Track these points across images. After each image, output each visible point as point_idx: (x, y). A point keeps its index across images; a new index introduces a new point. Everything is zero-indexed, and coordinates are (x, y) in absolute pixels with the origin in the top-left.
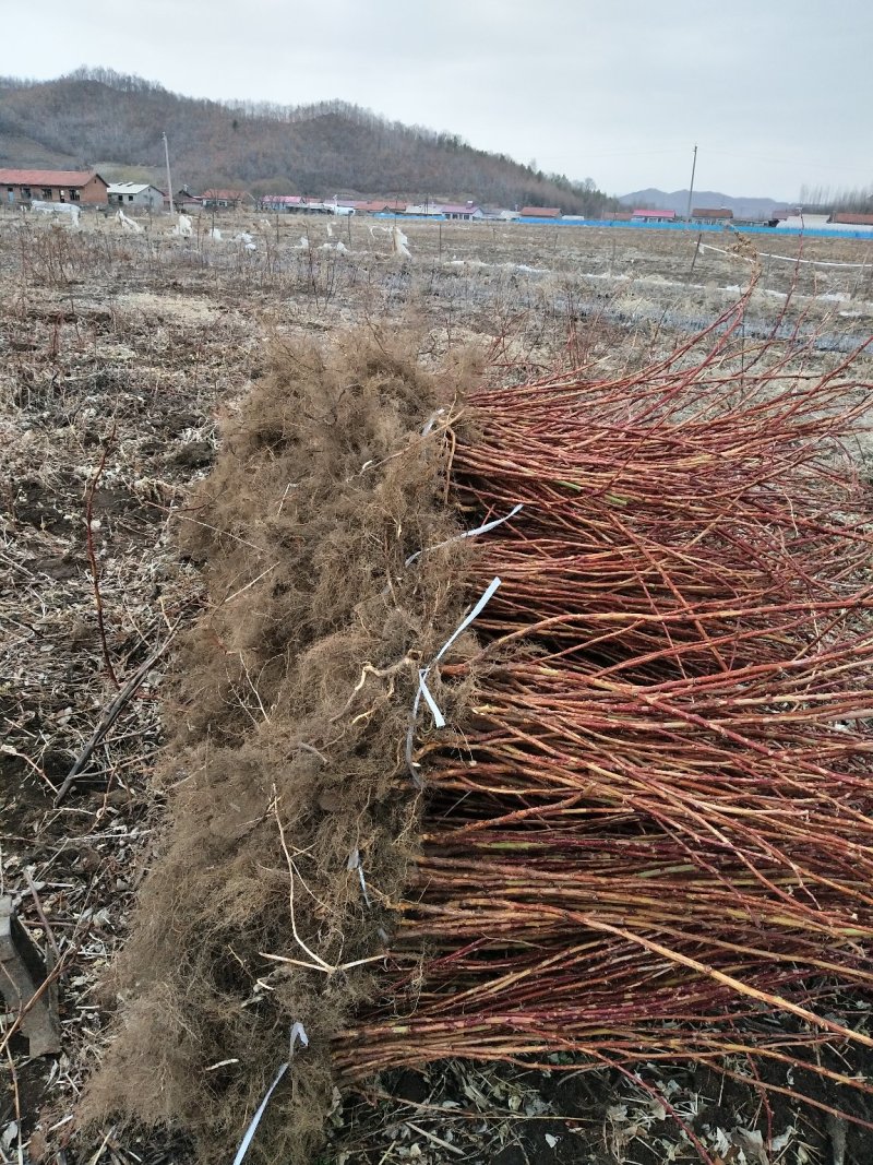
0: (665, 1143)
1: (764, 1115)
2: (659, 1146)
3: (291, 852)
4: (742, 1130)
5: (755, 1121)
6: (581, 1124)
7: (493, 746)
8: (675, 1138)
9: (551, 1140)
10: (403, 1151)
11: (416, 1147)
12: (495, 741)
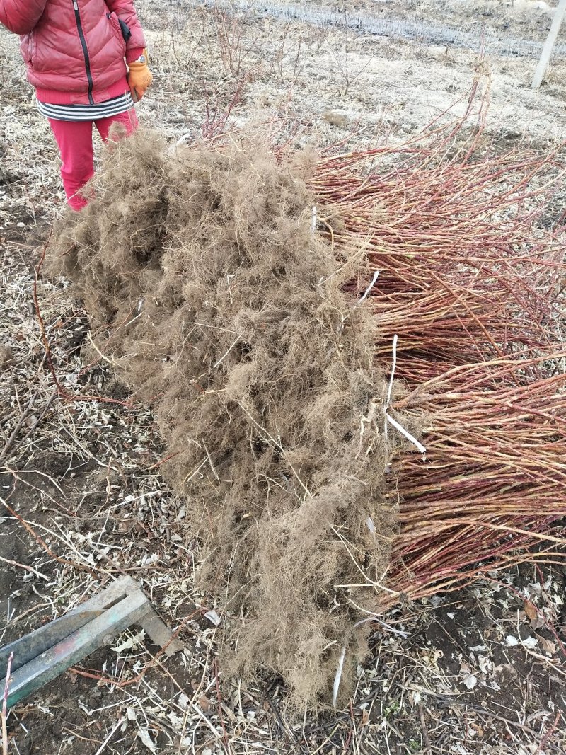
0: (501, 601)
1: (538, 574)
2: (499, 604)
3: (336, 528)
4: (532, 585)
5: (535, 578)
6: (461, 603)
7: (432, 446)
8: (505, 598)
9: (451, 615)
10: (386, 643)
11: (391, 639)
12: (432, 443)
